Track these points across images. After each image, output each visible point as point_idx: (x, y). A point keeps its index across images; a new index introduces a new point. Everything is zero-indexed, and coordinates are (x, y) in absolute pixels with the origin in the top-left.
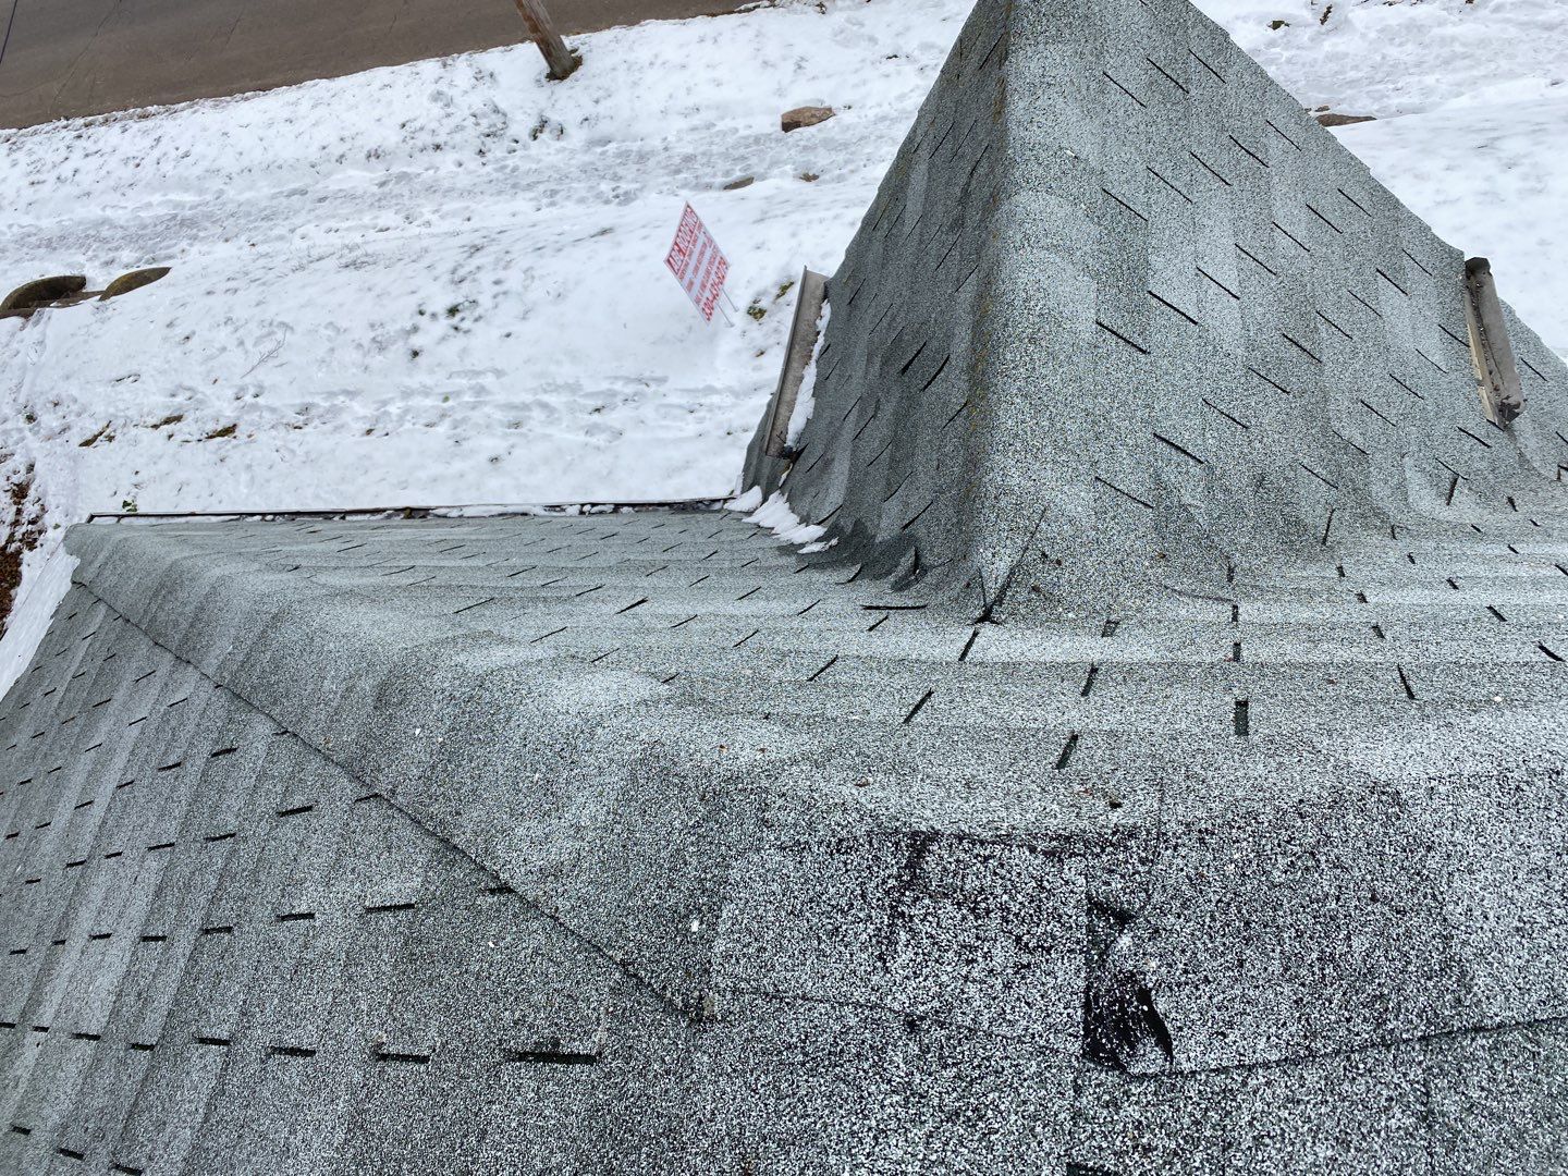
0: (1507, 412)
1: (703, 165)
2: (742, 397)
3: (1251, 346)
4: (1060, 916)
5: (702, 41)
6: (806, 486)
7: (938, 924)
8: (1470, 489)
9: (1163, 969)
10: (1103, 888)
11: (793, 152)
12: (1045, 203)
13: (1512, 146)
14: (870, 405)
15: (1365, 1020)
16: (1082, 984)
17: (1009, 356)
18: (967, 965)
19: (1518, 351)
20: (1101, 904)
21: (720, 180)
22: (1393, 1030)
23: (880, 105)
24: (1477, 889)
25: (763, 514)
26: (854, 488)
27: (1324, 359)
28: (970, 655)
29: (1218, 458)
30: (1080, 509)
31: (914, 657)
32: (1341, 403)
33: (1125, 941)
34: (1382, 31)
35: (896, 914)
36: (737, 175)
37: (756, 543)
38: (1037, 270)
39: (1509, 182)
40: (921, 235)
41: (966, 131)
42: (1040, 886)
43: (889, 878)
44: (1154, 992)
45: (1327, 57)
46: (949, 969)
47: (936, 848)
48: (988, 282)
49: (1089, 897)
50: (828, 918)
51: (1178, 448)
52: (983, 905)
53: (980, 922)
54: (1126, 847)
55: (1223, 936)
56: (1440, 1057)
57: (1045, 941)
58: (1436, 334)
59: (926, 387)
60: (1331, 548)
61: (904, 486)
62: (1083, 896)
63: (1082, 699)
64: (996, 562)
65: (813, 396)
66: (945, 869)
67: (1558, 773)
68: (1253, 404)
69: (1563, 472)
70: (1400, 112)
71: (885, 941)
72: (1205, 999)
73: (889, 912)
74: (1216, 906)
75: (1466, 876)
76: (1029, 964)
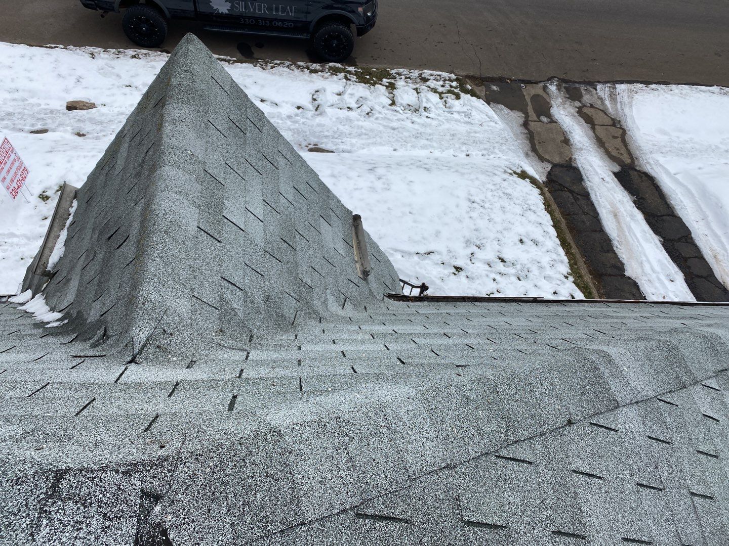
0: (366, 273)
1: (18, 119)
2: (31, 240)
3: (267, 242)
4: (127, 501)
5: (23, 57)
6: (55, 292)
7: (64, 513)
8: (351, 303)
9: (174, 519)
10: (150, 485)
11: (72, 121)
12: (176, 172)
13: (380, 171)
14: (91, 254)
15: (259, 527)
16: (134, 531)
17: (154, 239)
18: (77, 531)
19: (370, 250)
20: (148, 493)
21: (28, 128)
22: (270, 530)
23: (121, 107)
24: (307, 467)
25: (30, 305)
26: (80, 294)
27: (297, 249)
28: (121, 379)
29: (250, 288)
30: (184, 310)
31: (92, 382)
32: (303, 267)
33: (158, 508)
34: (337, 118)
35: (42, 511)
36: (39, 127)
37: (21, 321)
38: (170, 202)
39: (379, 185)
40: (123, 176)
41: (146, 133)
42: (119, 488)
43: (41, 494)
44: (169, 530)
45: (317, 125)
46: (67, 535)
47: (67, 476)
48: (148, 204)
49: (142, 490)
50: (6, 519)
51: (232, 283)
52: (89, 501)
53: (86, 509)
54: (162, 465)
55: (202, 500)
56: (287, 538)
57: (119, 514)
58: (342, 242)
59: (118, 248)
60: (295, 327)
61: (103, 295)
62: (139, 490)
63: (167, 398)
64: (140, 334)
65: (64, 245)
66: (71, 486)
67: (339, 418)
68: (267, 266)
69: (385, 297)
70: (343, 151)
71: (35, 526)
72: (192, 529)
73: (39, 511)
74: (200, 487)
75: (303, 463)
76: (109, 526)
